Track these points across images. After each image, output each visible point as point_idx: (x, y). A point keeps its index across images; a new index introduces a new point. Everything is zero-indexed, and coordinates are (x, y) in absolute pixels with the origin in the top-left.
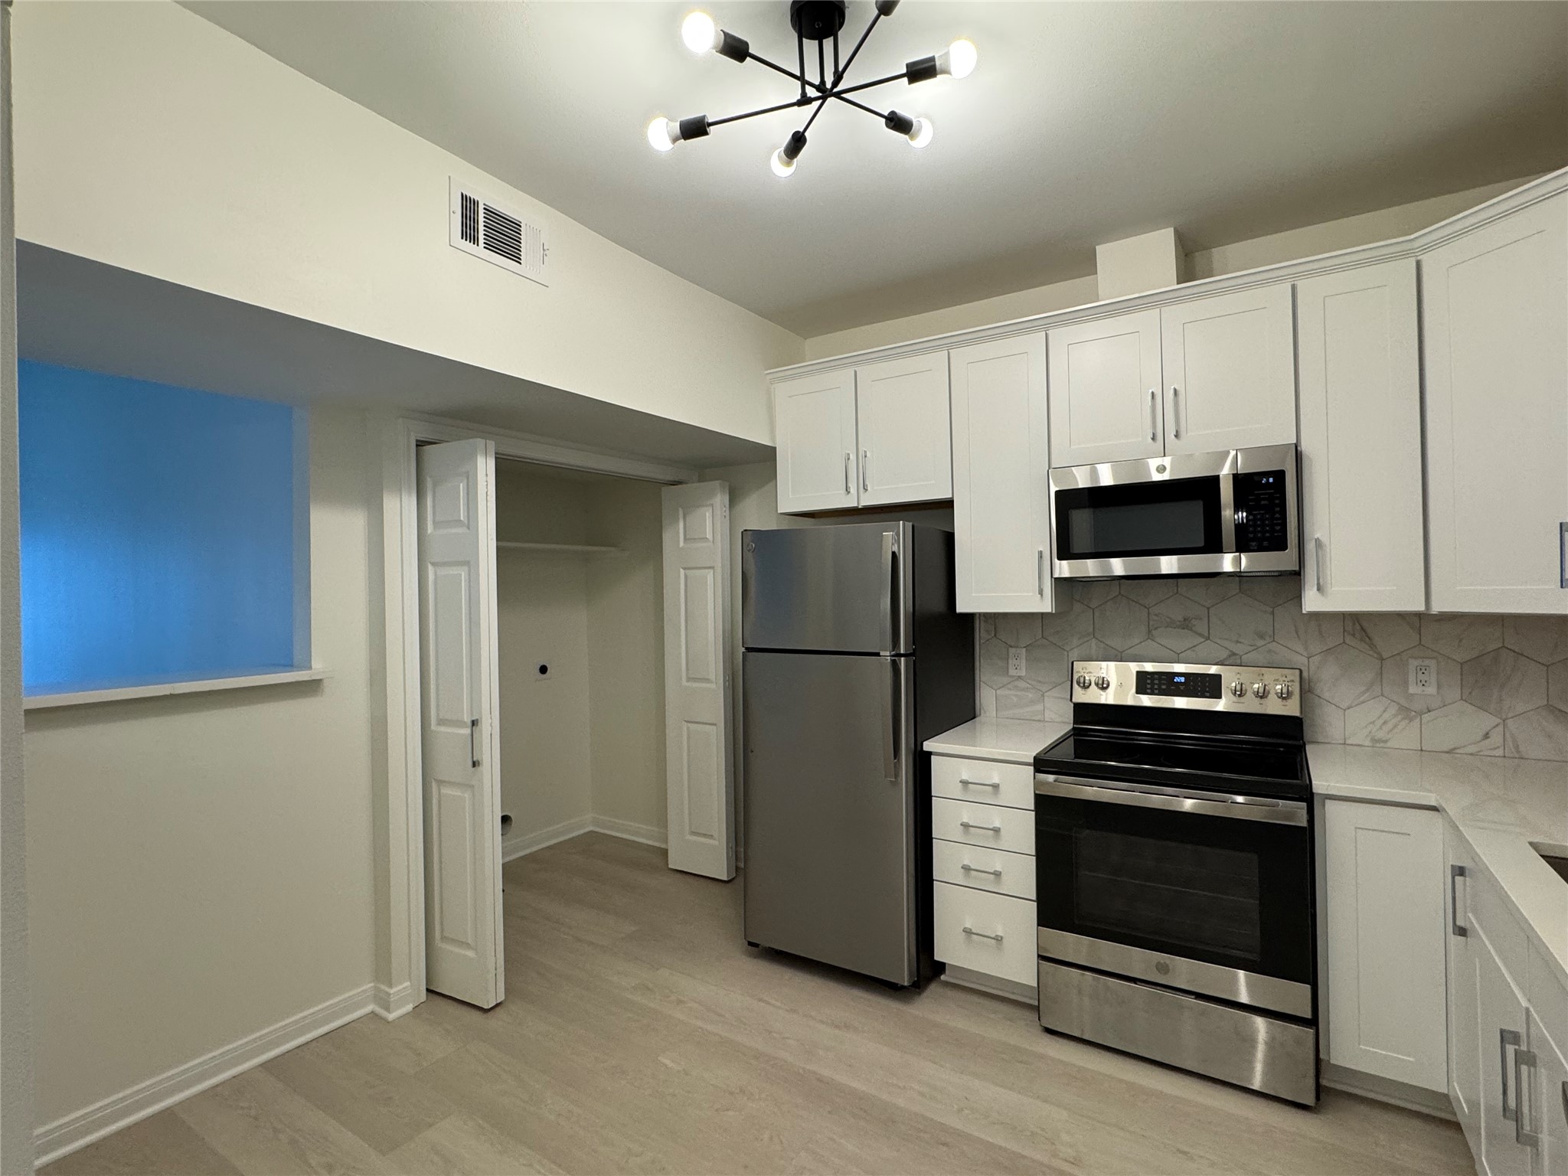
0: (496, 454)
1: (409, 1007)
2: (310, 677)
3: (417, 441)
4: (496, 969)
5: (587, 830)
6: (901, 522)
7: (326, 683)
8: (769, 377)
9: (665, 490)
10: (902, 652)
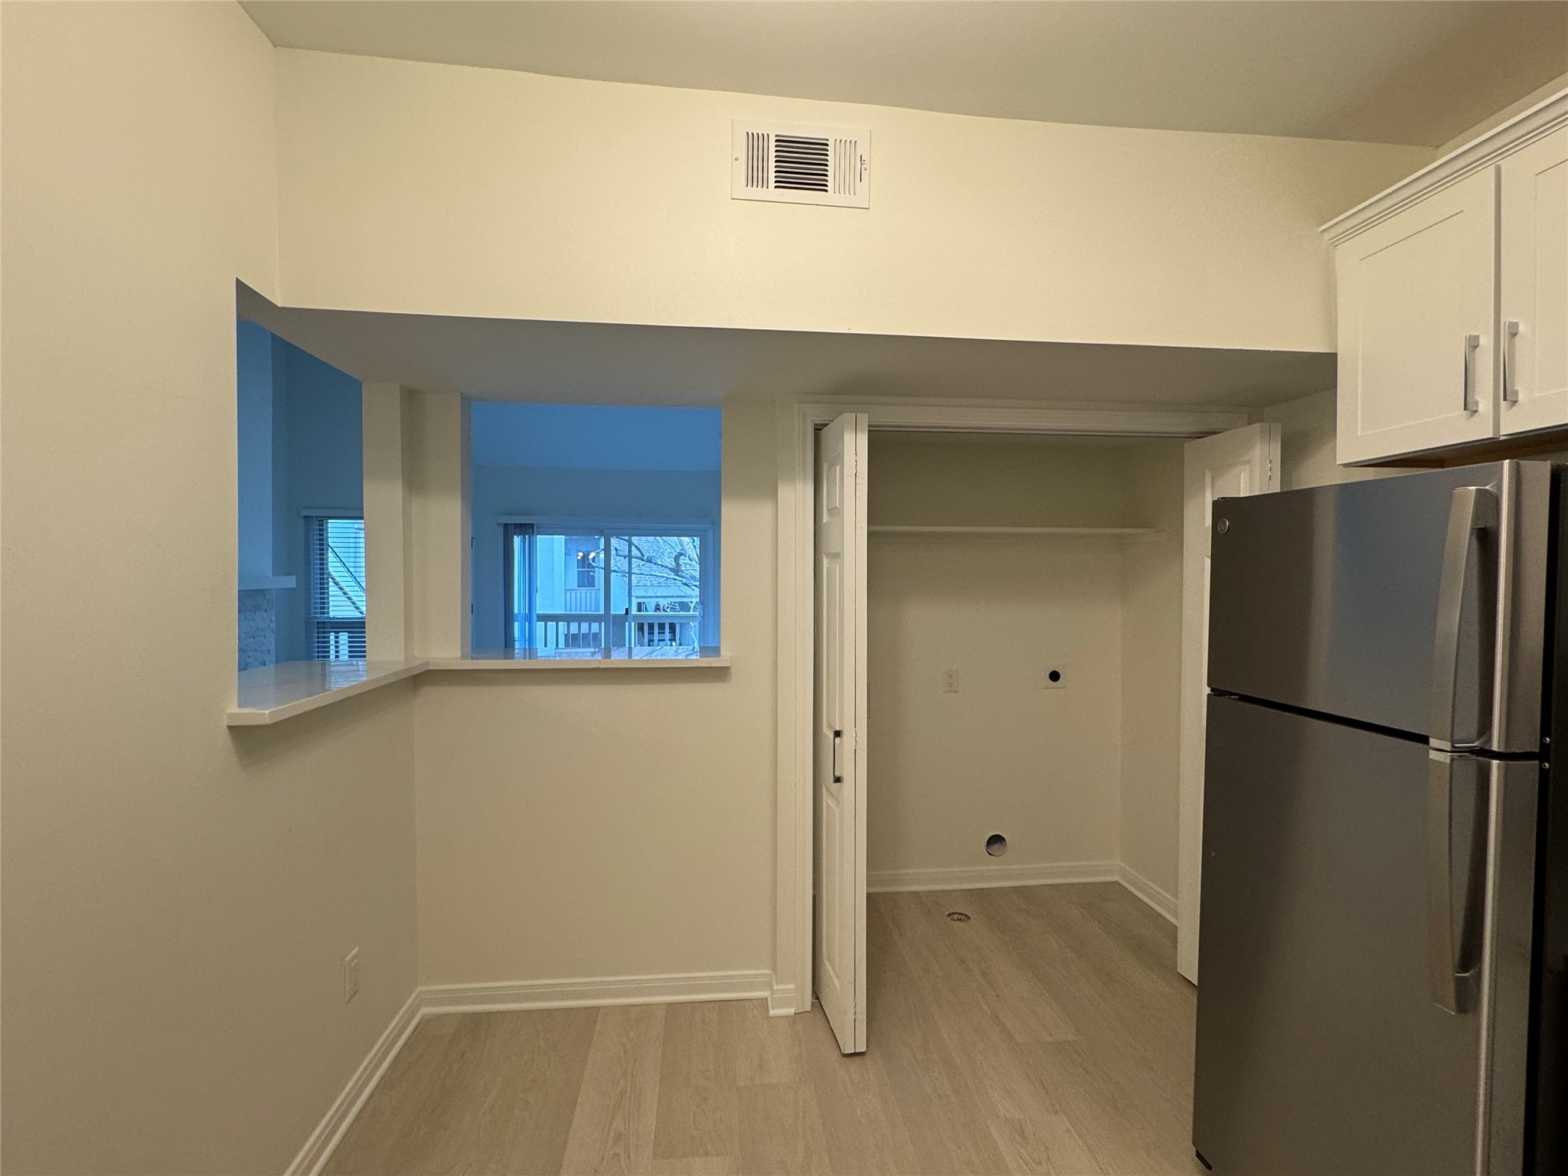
0: (869, 426)
1: (791, 1011)
2: (709, 664)
3: (815, 425)
4: (855, 1014)
5: (1108, 879)
6: (1506, 462)
7: (733, 670)
8: (1327, 236)
9: (1189, 447)
10: (1495, 747)
